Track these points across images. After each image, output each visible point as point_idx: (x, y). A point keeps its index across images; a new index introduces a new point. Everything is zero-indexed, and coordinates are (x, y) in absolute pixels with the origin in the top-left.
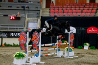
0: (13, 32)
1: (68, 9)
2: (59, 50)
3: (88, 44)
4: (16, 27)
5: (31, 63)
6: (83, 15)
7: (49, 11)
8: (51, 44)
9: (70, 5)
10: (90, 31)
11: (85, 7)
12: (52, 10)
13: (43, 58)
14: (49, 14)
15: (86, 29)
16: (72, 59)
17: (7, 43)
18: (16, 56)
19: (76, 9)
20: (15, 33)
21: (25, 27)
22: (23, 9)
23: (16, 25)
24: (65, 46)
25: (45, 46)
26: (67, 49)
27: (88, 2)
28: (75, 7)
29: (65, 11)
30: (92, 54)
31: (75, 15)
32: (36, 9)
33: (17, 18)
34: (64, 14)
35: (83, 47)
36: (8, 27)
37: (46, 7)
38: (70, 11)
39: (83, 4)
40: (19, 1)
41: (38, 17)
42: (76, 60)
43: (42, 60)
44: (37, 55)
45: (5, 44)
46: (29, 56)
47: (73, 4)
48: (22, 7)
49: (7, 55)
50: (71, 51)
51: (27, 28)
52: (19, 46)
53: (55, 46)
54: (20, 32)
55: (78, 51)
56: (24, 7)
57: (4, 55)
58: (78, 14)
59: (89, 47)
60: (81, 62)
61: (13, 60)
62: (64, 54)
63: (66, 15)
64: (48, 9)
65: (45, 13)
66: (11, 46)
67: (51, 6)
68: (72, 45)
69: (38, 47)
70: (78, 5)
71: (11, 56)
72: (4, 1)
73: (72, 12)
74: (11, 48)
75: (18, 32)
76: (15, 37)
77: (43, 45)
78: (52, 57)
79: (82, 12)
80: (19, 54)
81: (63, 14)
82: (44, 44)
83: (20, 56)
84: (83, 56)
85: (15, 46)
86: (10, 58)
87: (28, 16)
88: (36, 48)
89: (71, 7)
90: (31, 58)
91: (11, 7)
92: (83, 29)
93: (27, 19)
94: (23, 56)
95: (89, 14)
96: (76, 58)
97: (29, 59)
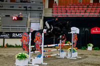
0: (15, 33)
1: (71, 9)
2: (62, 51)
3: (91, 45)
4: (18, 28)
5: (33, 64)
6: (87, 15)
7: (51, 11)
8: (54, 45)
9: (73, 5)
10: (94, 31)
11: (88, 7)
12: (54, 10)
13: (45, 59)
14: (51, 14)
15: (90, 29)
16: (75, 60)
17: (9, 44)
18: (18, 57)
19: (80, 9)
20: (18, 33)
21: (28, 28)
22: (25, 9)
23: (18, 26)
24: (69, 47)
25: (47, 47)
26: (70, 50)
27: (92, 2)
28: (79, 7)
29: (68, 11)
30: (96, 55)
31: (78, 15)
32: (39, 9)
33: (20, 19)
34: (68, 14)
35: (87, 48)
36: (10, 28)
37: (49, 7)
38: (73, 11)
39: (86, 4)
40: (21, 2)
41: (41, 17)
42: (80, 61)
43: (44, 61)
44: (39, 56)
45: (7, 45)
46: (31, 57)
47: (76, 5)
48: (24, 7)
49: (9, 56)
50: (74, 51)
51: (29, 29)
52: (21, 47)
53: (58, 47)
54: (22, 33)
55: (82, 51)
56: (26, 7)
57: (6, 56)
58: (82, 14)
59: (93, 47)
60: (85, 63)
61: (15, 61)
62: (67, 54)
63: (69, 15)
64: (51, 9)
65: (47, 14)
66: (13, 47)
67: (53, 6)
68: (75, 45)
69: (41, 47)
70: (81, 5)
71: (13, 56)
72: (6, 1)
73: (76, 12)
74: (13, 49)
75: (20, 33)
76: (18, 38)
77: (46, 46)
78: (55, 58)
79: (85, 12)
80: (22, 55)
81: (66, 14)
82: (47, 44)
83: (22, 57)
84: (87, 57)
85: (17, 46)
86: (12, 59)
87: (30, 16)
88: (39, 48)
89: (75, 7)
90: (33, 59)
91: (13, 7)
92: (87, 29)
93: (29, 19)
94: (26, 57)
95: (93, 14)
96: (80, 59)
97: (31, 60)
